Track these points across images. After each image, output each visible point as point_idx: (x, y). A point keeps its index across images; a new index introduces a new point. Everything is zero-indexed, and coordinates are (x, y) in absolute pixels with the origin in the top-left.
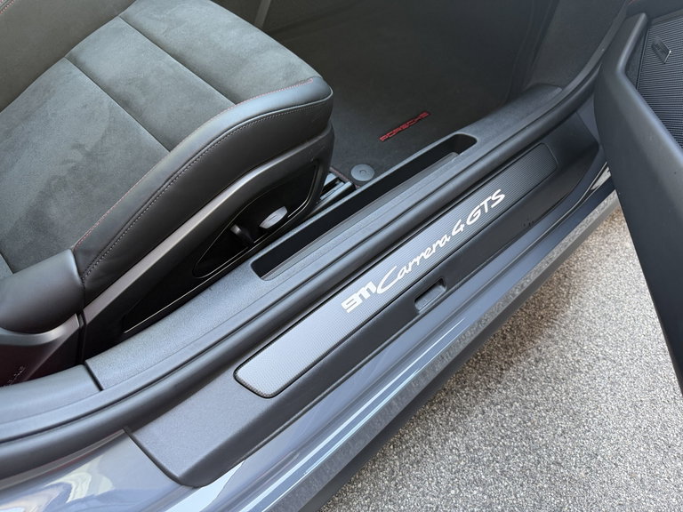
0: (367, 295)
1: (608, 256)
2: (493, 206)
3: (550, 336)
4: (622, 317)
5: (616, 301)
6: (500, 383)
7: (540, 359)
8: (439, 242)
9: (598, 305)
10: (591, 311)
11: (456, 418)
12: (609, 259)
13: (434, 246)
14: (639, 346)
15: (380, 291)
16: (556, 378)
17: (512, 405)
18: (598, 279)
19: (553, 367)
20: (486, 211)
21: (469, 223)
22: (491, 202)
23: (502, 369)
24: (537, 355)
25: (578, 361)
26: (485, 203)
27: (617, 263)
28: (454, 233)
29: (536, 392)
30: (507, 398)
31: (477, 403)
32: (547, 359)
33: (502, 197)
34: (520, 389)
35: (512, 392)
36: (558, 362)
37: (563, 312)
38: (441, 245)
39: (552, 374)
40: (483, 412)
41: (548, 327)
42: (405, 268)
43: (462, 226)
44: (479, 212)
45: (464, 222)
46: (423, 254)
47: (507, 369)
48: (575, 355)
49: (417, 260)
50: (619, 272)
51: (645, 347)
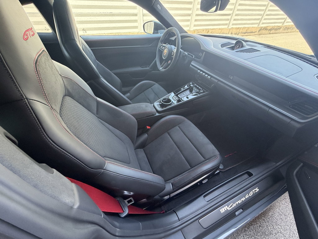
0: (226, 209)
1: (283, 200)
2: (256, 192)
3: (264, 220)
4: (287, 221)
5: (285, 215)
6: (249, 229)
7: (261, 226)
8: (242, 199)
9: (279, 215)
10: (277, 216)
11: (236, 235)
12: (284, 201)
13: (241, 200)
14: (292, 232)
15: (229, 209)
16: (265, 234)
17: (252, 237)
18: (279, 206)
19: (264, 230)
20: (254, 193)
21: (250, 195)
22: (255, 191)
23: (249, 225)
24: (260, 224)
25: (272, 231)
26: (254, 190)
27: (286, 203)
28: (246, 197)
29: (259, 236)
30: (250, 234)
31: (242, 233)
32: (263, 227)
33: (258, 190)
34: (254, 233)
35: (252, 233)
36: (266, 229)
37: (268, 213)
38: (243, 200)
39: (264, 232)
40: (243, 237)
41: (263, 216)
42: (234, 204)
43: (248, 196)
44: (252, 193)
45: (249, 195)
46: (239, 201)
47: (251, 226)
48: (271, 228)
49: (237, 203)
50: (287, 206)
51: (294, 234)
